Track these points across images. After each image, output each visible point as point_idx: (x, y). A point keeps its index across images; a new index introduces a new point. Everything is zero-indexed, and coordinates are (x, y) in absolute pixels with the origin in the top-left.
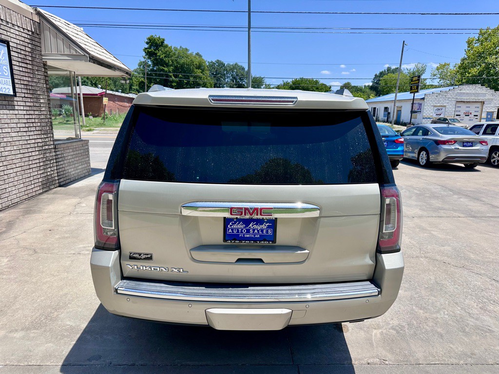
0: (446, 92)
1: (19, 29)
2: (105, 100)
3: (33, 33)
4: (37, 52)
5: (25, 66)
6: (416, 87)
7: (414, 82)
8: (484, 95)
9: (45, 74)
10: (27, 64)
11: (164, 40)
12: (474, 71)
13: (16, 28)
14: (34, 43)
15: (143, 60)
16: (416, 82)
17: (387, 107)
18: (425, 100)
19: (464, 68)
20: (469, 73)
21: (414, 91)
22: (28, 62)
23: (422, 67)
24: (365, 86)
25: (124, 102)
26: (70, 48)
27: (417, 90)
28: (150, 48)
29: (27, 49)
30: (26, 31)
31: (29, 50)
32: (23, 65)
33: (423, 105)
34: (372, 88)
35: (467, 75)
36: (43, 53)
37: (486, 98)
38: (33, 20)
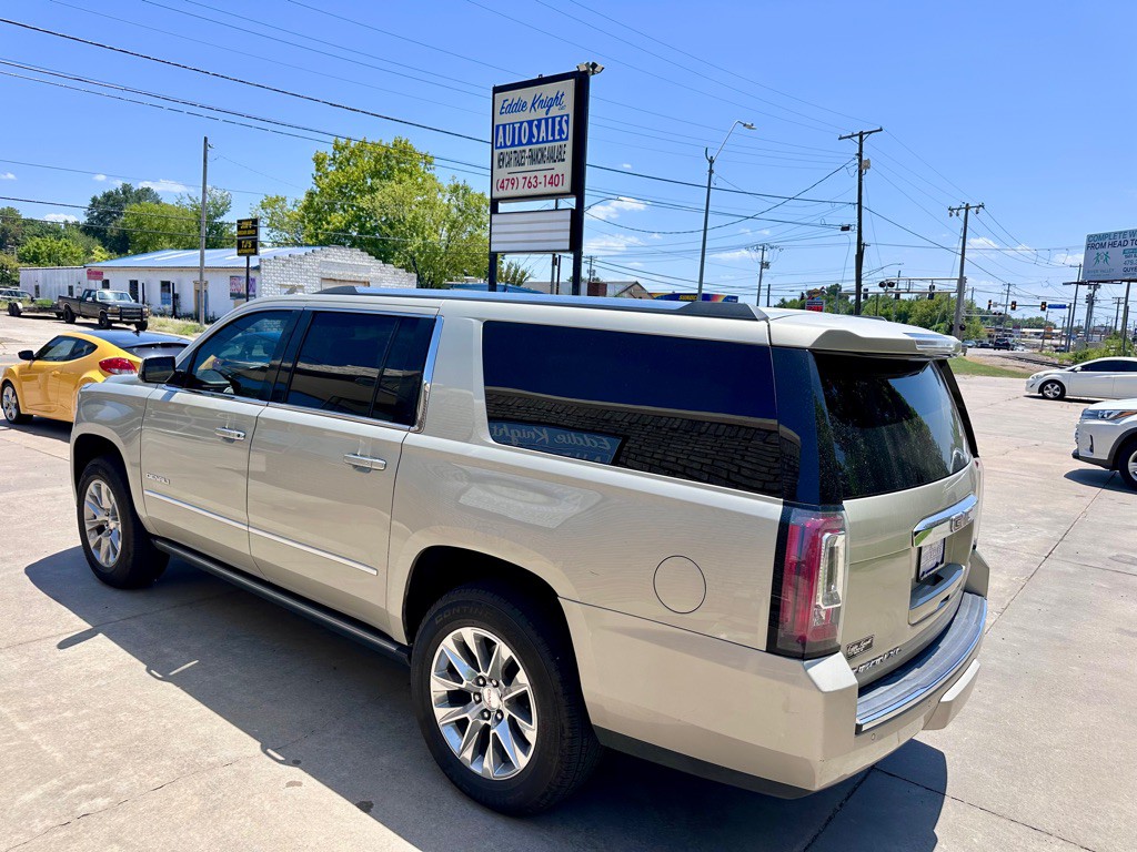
0: (300, 257)
6: (250, 243)
7: (245, 233)
8: (368, 269)
12: (337, 219)
16: (250, 232)
17: (169, 283)
18: (262, 272)
19: (314, 211)
20: (328, 223)
21: (246, 251)
23: (223, 198)
24: (66, 223)
27: (253, 250)
33: (257, 281)
34: (87, 230)
35: (326, 226)
37: (372, 274)
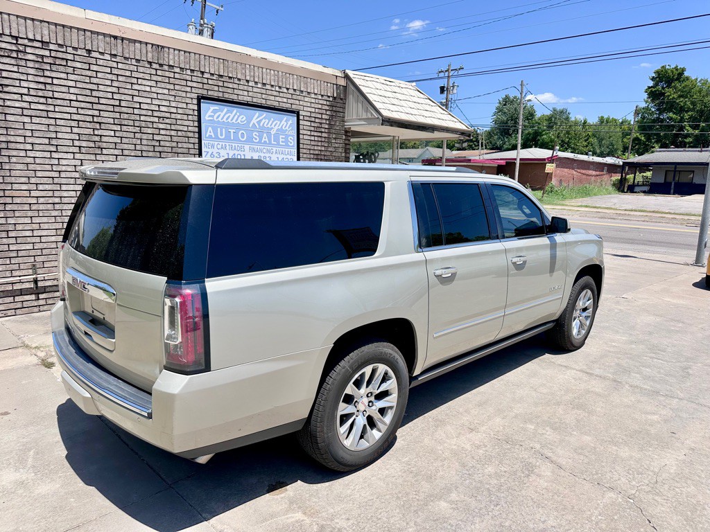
1: (316, 97)
2: (550, 168)
3: (335, 98)
4: (338, 119)
5: (319, 134)
9: (347, 142)
10: (322, 132)
11: (683, 70)
13: (313, 96)
14: (334, 109)
15: (643, 105)
22: (323, 130)
25: (589, 169)
26: (367, 111)
28: (656, 85)
29: (324, 116)
30: (325, 98)
31: (327, 117)
32: (316, 134)
36: (346, 118)
38: (337, 85)
